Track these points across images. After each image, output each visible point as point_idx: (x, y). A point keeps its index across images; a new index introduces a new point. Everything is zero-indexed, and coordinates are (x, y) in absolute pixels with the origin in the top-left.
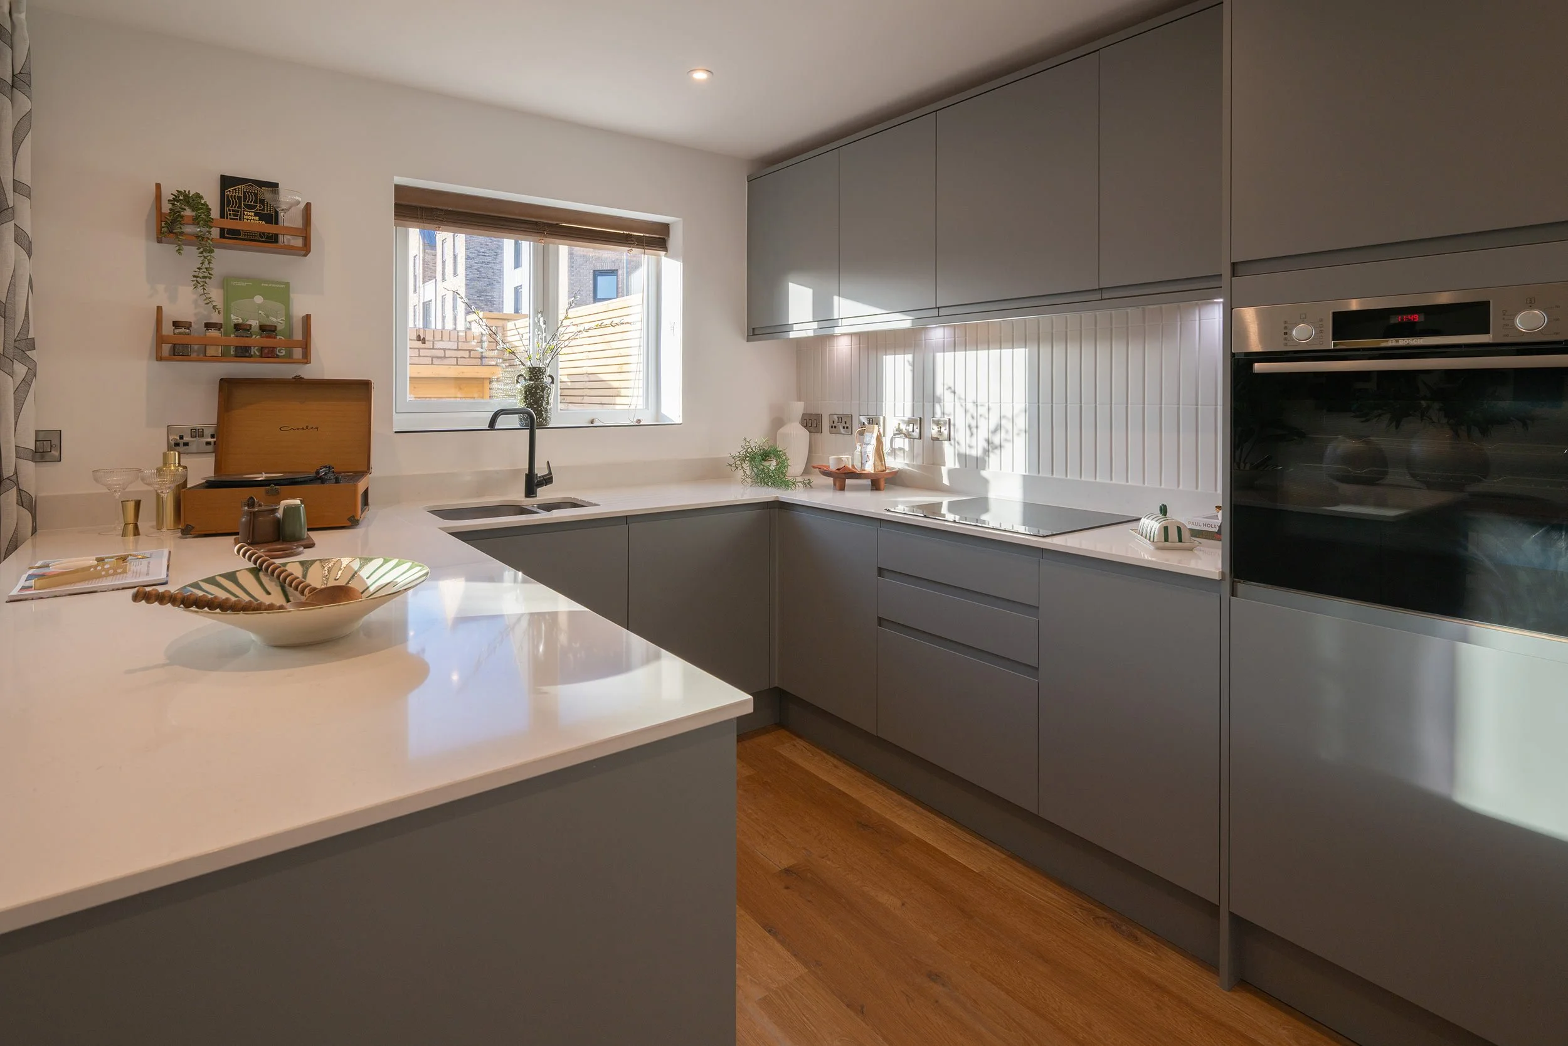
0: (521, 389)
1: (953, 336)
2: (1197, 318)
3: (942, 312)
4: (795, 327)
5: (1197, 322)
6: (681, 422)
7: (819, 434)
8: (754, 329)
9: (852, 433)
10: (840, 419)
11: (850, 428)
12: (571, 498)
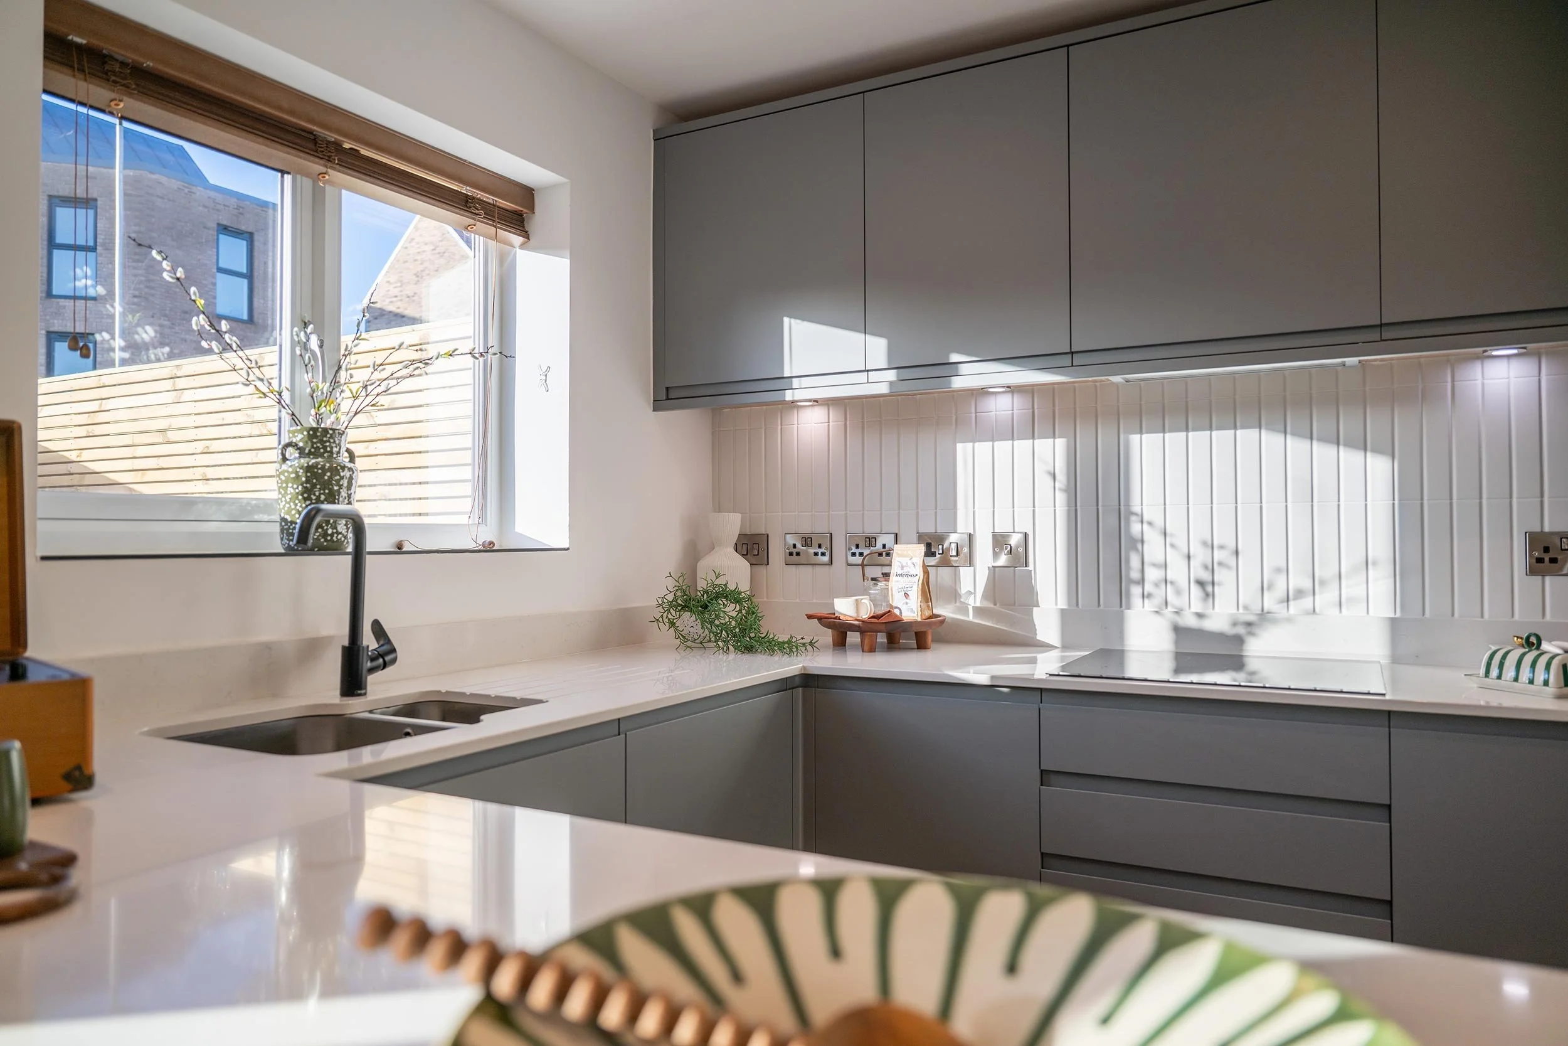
0: (297, 473)
1: (1031, 407)
2: (1449, 379)
3: (1078, 360)
4: (796, 383)
5: (1449, 385)
6: (567, 546)
7: (764, 566)
8: (667, 389)
9: (832, 563)
10: (807, 541)
11: (828, 554)
12: (439, 692)
